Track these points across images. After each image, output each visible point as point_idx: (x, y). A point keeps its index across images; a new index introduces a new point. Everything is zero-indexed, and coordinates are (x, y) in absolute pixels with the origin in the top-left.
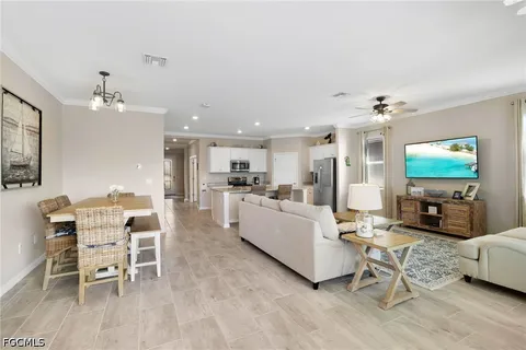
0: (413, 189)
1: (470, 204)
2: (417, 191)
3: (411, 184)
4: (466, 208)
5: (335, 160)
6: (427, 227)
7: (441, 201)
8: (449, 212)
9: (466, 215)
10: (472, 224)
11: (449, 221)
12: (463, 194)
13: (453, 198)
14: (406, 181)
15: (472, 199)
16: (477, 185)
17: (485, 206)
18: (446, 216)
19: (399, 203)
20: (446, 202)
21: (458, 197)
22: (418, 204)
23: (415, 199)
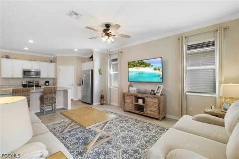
0: (131, 89)
1: (159, 98)
2: (133, 90)
3: (131, 86)
4: (156, 101)
5: (92, 71)
6: (137, 112)
7: (144, 96)
8: (148, 103)
9: (156, 105)
10: (159, 110)
11: (149, 108)
12: (155, 92)
13: (151, 94)
14: (129, 83)
15: (159, 95)
16: (162, 86)
17: (166, 99)
18: (147, 105)
19: (124, 97)
20: (147, 97)
21: (153, 93)
22: (133, 98)
23: (132, 95)
